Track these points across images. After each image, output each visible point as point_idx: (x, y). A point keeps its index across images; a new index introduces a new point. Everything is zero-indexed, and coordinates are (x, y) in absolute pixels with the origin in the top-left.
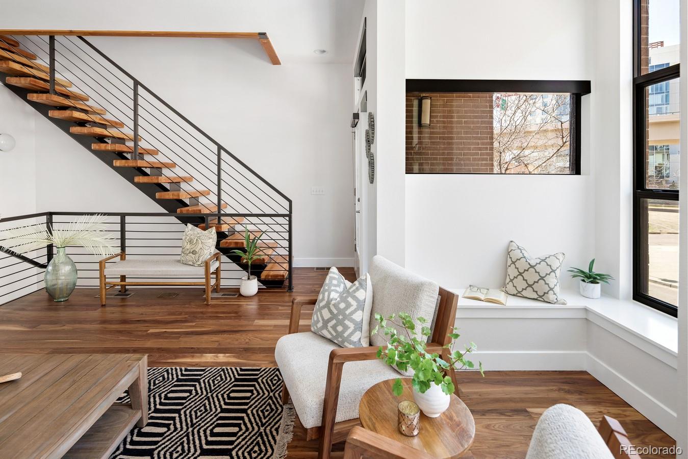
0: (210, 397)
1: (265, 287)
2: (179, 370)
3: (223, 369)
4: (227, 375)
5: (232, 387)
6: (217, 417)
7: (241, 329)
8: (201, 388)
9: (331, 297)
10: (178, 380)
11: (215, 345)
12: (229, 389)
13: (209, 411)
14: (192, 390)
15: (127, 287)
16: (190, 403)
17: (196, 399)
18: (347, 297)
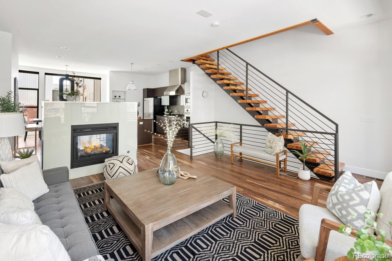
0: (266, 221)
1: (318, 178)
2: (254, 202)
3: (276, 212)
4: (277, 215)
5: (278, 222)
6: (266, 231)
7: (293, 196)
8: (262, 215)
9: (340, 189)
10: (253, 206)
11: (276, 198)
12: (277, 222)
13: (263, 226)
14: (258, 213)
15: (242, 158)
16: (255, 219)
17: (258, 218)
18: (351, 193)
